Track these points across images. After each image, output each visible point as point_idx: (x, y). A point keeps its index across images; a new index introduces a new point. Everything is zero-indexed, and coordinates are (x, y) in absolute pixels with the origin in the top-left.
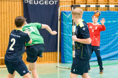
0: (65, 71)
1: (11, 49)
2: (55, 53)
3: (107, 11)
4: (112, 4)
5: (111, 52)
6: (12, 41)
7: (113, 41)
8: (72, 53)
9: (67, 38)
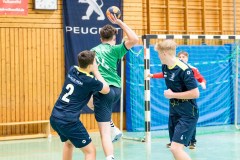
0: (131, 145)
1: (65, 99)
2: (116, 114)
3: (201, 45)
4: (209, 33)
5: (207, 112)
6: (67, 88)
7: (212, 94)
8: (144, 115)
9: (135, 89)
